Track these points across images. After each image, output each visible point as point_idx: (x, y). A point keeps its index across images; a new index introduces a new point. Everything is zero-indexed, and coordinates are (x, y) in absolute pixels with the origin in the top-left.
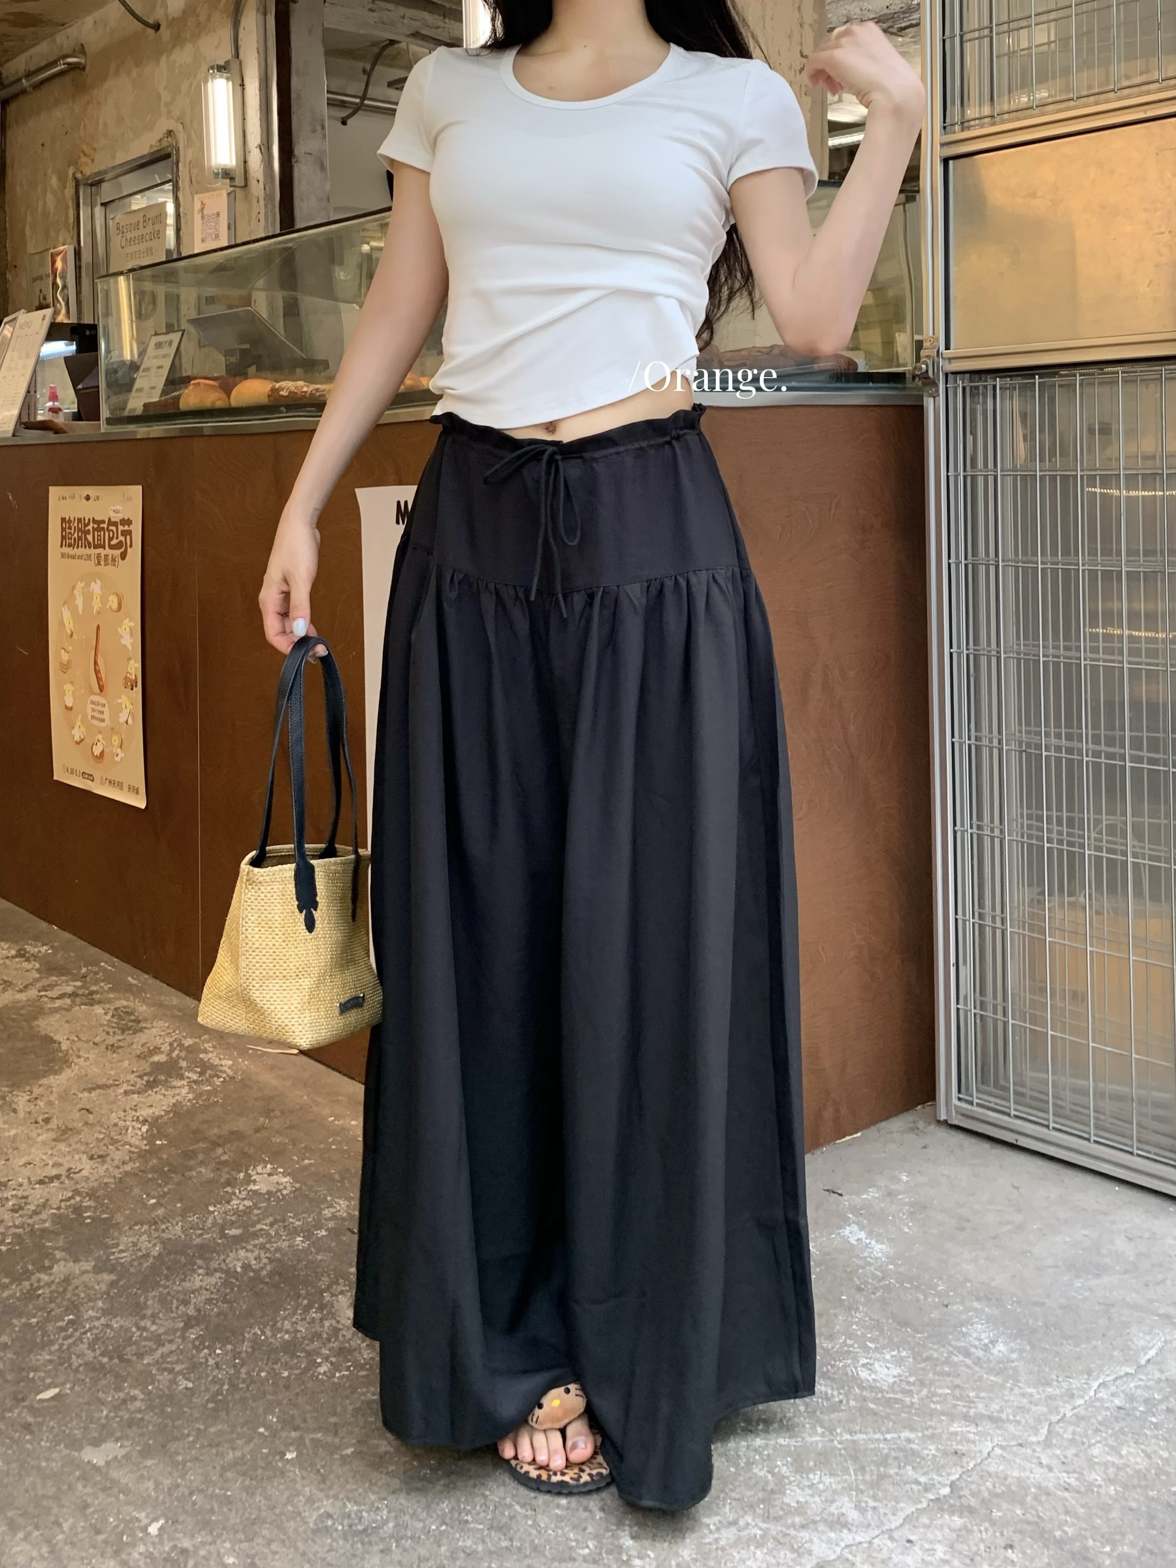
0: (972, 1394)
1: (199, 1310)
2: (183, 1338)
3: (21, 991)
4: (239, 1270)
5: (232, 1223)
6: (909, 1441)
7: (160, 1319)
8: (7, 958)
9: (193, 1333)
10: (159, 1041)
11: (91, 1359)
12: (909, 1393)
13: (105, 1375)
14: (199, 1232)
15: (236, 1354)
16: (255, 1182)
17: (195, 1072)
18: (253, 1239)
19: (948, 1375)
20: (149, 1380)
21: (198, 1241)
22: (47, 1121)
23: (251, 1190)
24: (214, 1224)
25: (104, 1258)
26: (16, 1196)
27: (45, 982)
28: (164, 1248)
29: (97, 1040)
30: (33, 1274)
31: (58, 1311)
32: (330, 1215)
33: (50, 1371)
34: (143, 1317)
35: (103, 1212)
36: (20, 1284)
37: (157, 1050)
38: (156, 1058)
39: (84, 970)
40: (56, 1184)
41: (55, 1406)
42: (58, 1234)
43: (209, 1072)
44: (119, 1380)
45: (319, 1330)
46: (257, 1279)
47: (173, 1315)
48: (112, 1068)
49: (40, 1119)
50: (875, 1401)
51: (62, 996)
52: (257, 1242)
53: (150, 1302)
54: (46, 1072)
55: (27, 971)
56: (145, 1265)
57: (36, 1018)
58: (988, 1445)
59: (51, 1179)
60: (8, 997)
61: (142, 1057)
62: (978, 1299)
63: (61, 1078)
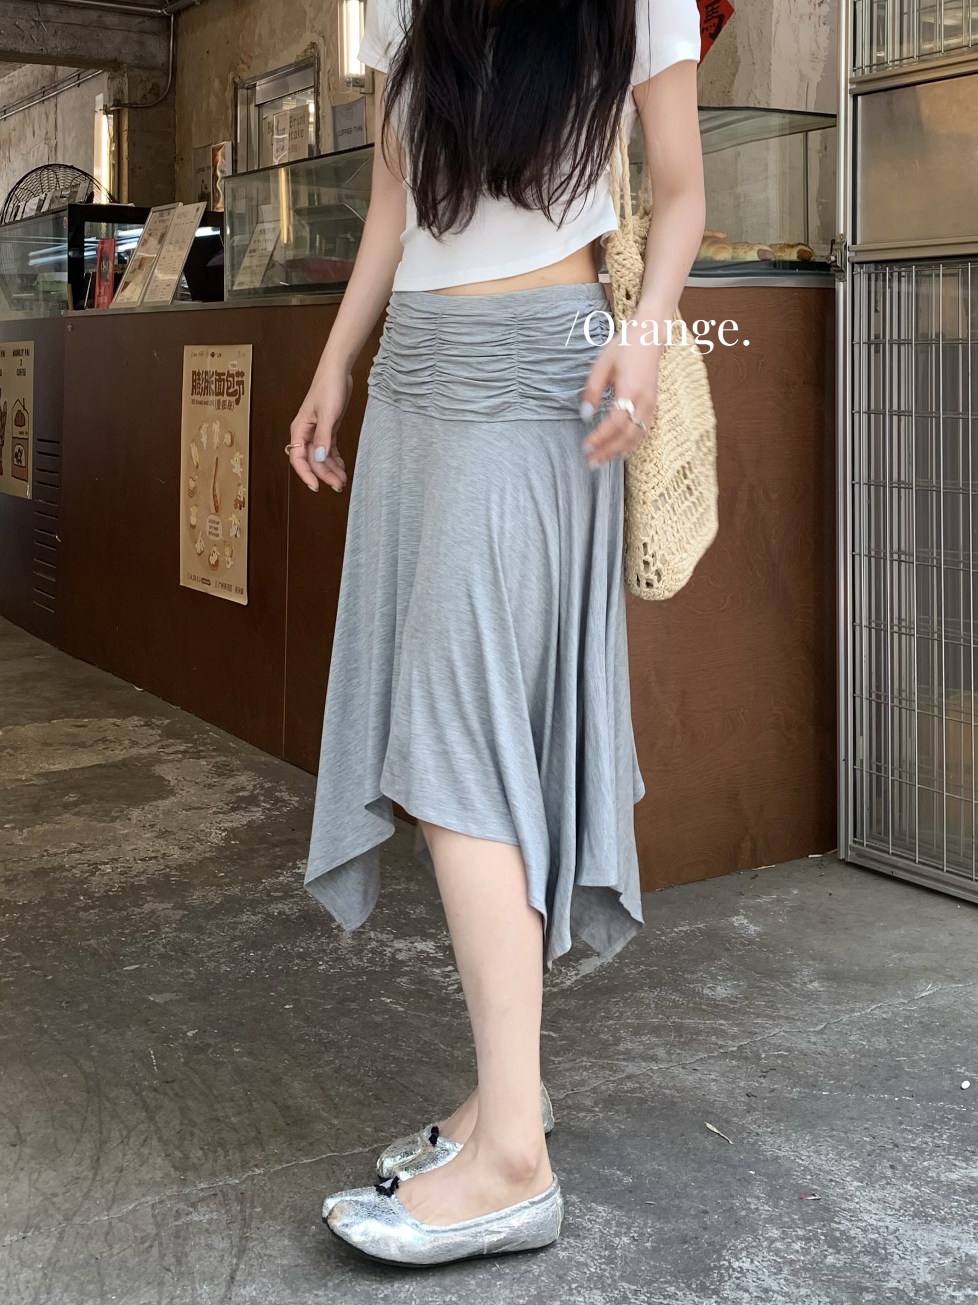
0: (779, 1005)
1: (242, 933)
3: (144, 748)
4: (276, 914)
5: (277, 889)
6: (722, 1025)
7: (214, 935)
8: (137, 726)
9: (235, 944)
10: (246, 783)
11: (163, 952)
12: (735, 1003)
13: (171, 961)
14: (252, 892)
15: (264, 956)
17: (270, 803)
18: (290, 898)
19: (768, 995)
20: (201, 965)
21: (250, 897)
22: (152, 826)
23: (295, 873)
24: (264, 889)
25: (181, 902)
26: (123, 866)
27: (164, 743)
28: (225, 900)
29: (198, 780)
30: (129, 907)
31: (144, 927)
33: (134, 956)
34: (203, 934)
35: (185, 878)
36: (120, 912)
37: (243, 789)
38: (241, 794)
39: (196, 736)
40: (153, 861)
41: (136, 974)
42: (150, 888)
43: (280, 804)
44: (181, 964)
45: (325, 948)
46: (288, 919)
47: (224, 934)
48: (206, 798)
49: (147, 825)
50: (707, 1005)
51: (176, 753)
52: (292, 900)
53: (209, 927)
54: (156, 798)
55: (151, 735)
56: (210, 907)
57: (153, 765)
58: (777, 1030)
59: (151, 859)
60: (134, 751)
61: (231, 792)
62: (813, 960)
63: (167, 802)
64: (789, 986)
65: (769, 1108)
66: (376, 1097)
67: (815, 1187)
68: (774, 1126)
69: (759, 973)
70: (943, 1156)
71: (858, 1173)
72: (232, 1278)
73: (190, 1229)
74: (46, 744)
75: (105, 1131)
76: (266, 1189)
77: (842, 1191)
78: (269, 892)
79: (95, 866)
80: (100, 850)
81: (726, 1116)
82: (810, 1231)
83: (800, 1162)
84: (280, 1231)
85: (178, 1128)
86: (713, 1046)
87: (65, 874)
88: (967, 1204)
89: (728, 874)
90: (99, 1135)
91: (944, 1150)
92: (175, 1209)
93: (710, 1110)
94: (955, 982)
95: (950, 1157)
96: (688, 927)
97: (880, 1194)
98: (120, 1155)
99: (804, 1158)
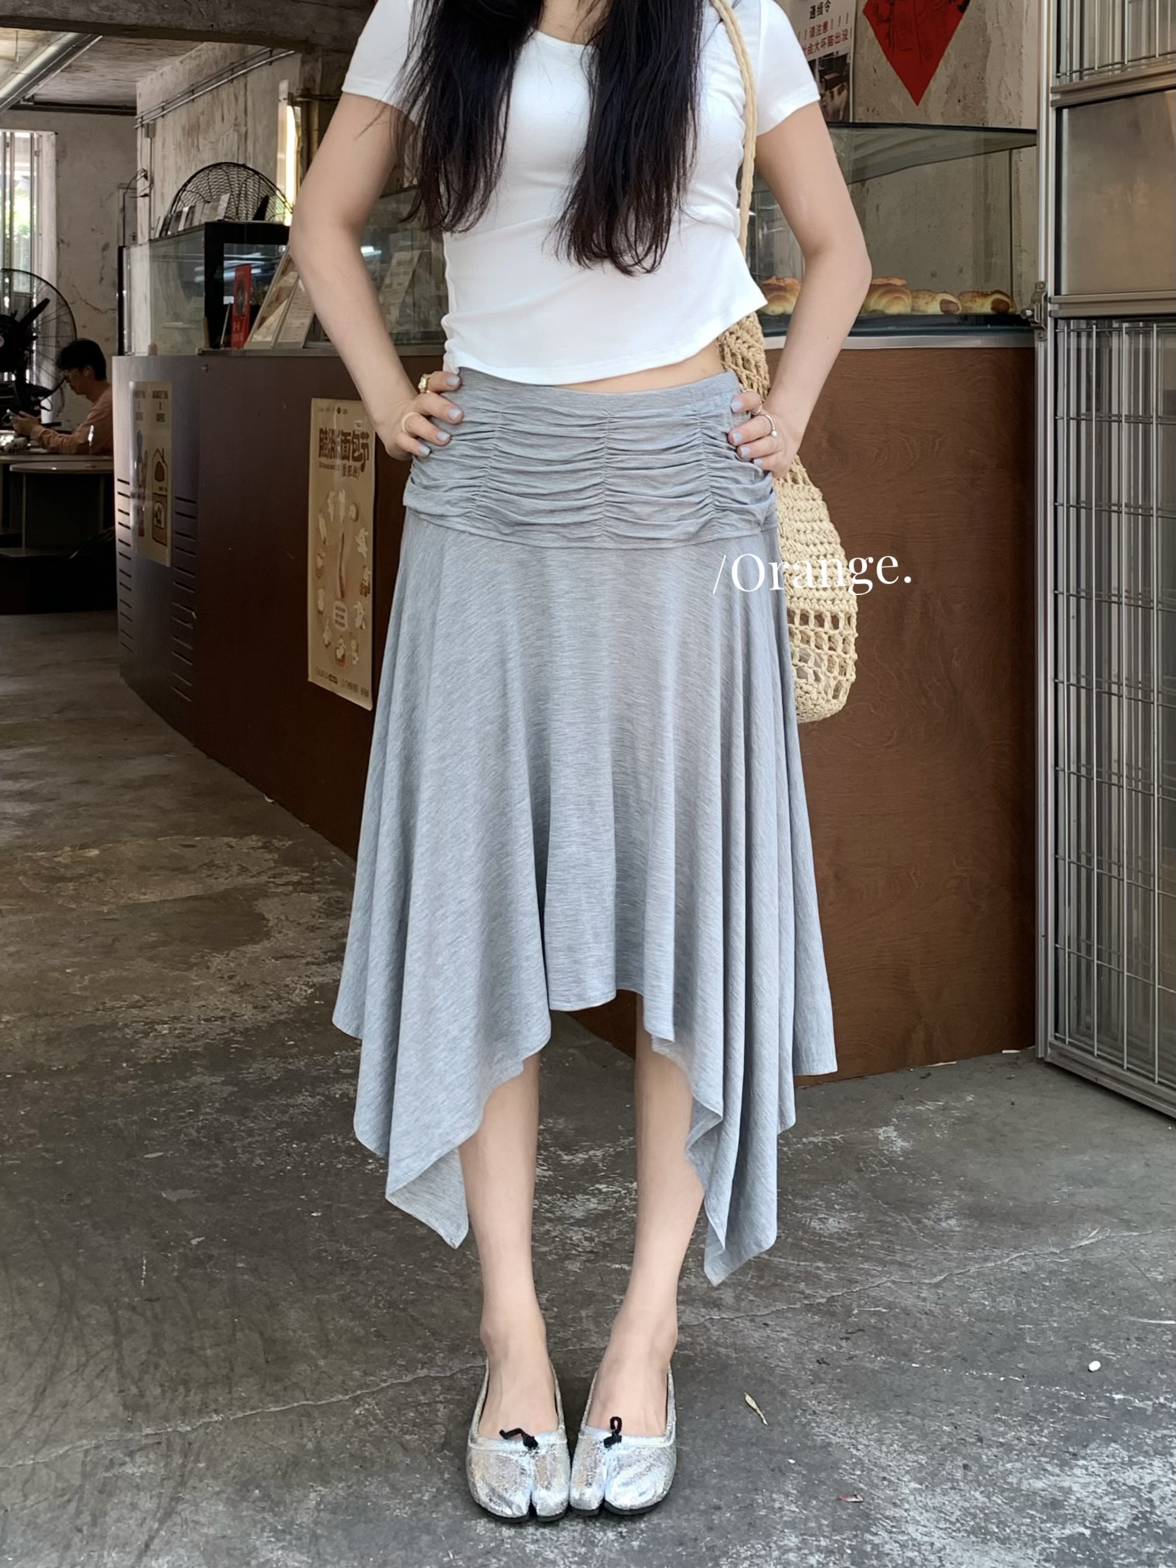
0: (897, 1247)
1: (292, 1118)
2: (272, 1134)
3: (253, 877)
4: (338, 1096)
6: (818, 1268)
7: (259, 1120)
8: (253, 848)
9: (280, 1132)
11: (195, 1138)
12: (845, 1240)
13: (201, 1149)
14: (321, 1068)
15: (307, 1149)
19: (888, 1233)
20: (233, 1156)
21: (315, 1073)
22: (231, 977)
24: (335, 1062)
25: (234, 1076)
26: (183, 1028)
27: (278, 871)
28: (285, 1075)
29: (301, 921)
30: (174, 1079)
31: (183, 1106)
33: (161, 1141)
34: (246, 1118)
35: (248, 1046)
36: (161, 1085)
39: (316, 864)
40: (219, 1023)
41: (156, 1163)
42: (204, 1056)
44: (210, 1153)
47: (271, 1119)
48: (304, 944)
49: (226, 977)
50: (809, 1241)
51: (287, 884)
53: (256, 1109)
54: (248, 941)
55: (266, 860)
56: (264, 1084)
57: (257, 899)
58: (885, 1279)
59: (217, 1019)
60: (240, 880)
62: (961, 1189)
63: (257, 948)
64: (918, 1222)
65: (840, 1381)
66: (378, 1334)
67: (862, 1486)
68: (839, 1405)
69: (886, 1203)
70: (1034, 1457)
71: (920, 1472)
72: (147, 1546)
73: (120, 1483)
74: (143, 868)
75: (62, 1356)
76: (218, 1440)
77: (892, 1493)
78: (339, 1067)
79: (151, 1024)
80: (164, 1005)
81: (784, 1386)
82: (836, 1541)
83: (855, 1452)
84: (218, 1493)
85: (144, 1358)
86: (798, 1295)
87: (116, 1034)
88: (1043, 1521)
89: (894, 1070)
90: (54, 1361)
91: (1038, 1450)
92: (110, 1457)
93: (766, 1377)
94: (1130, 1229)
95: (1043, 1459)
96: (821, 1139)
97: (938, 1501)
98: (70, 1386)
99: (860, 1447)
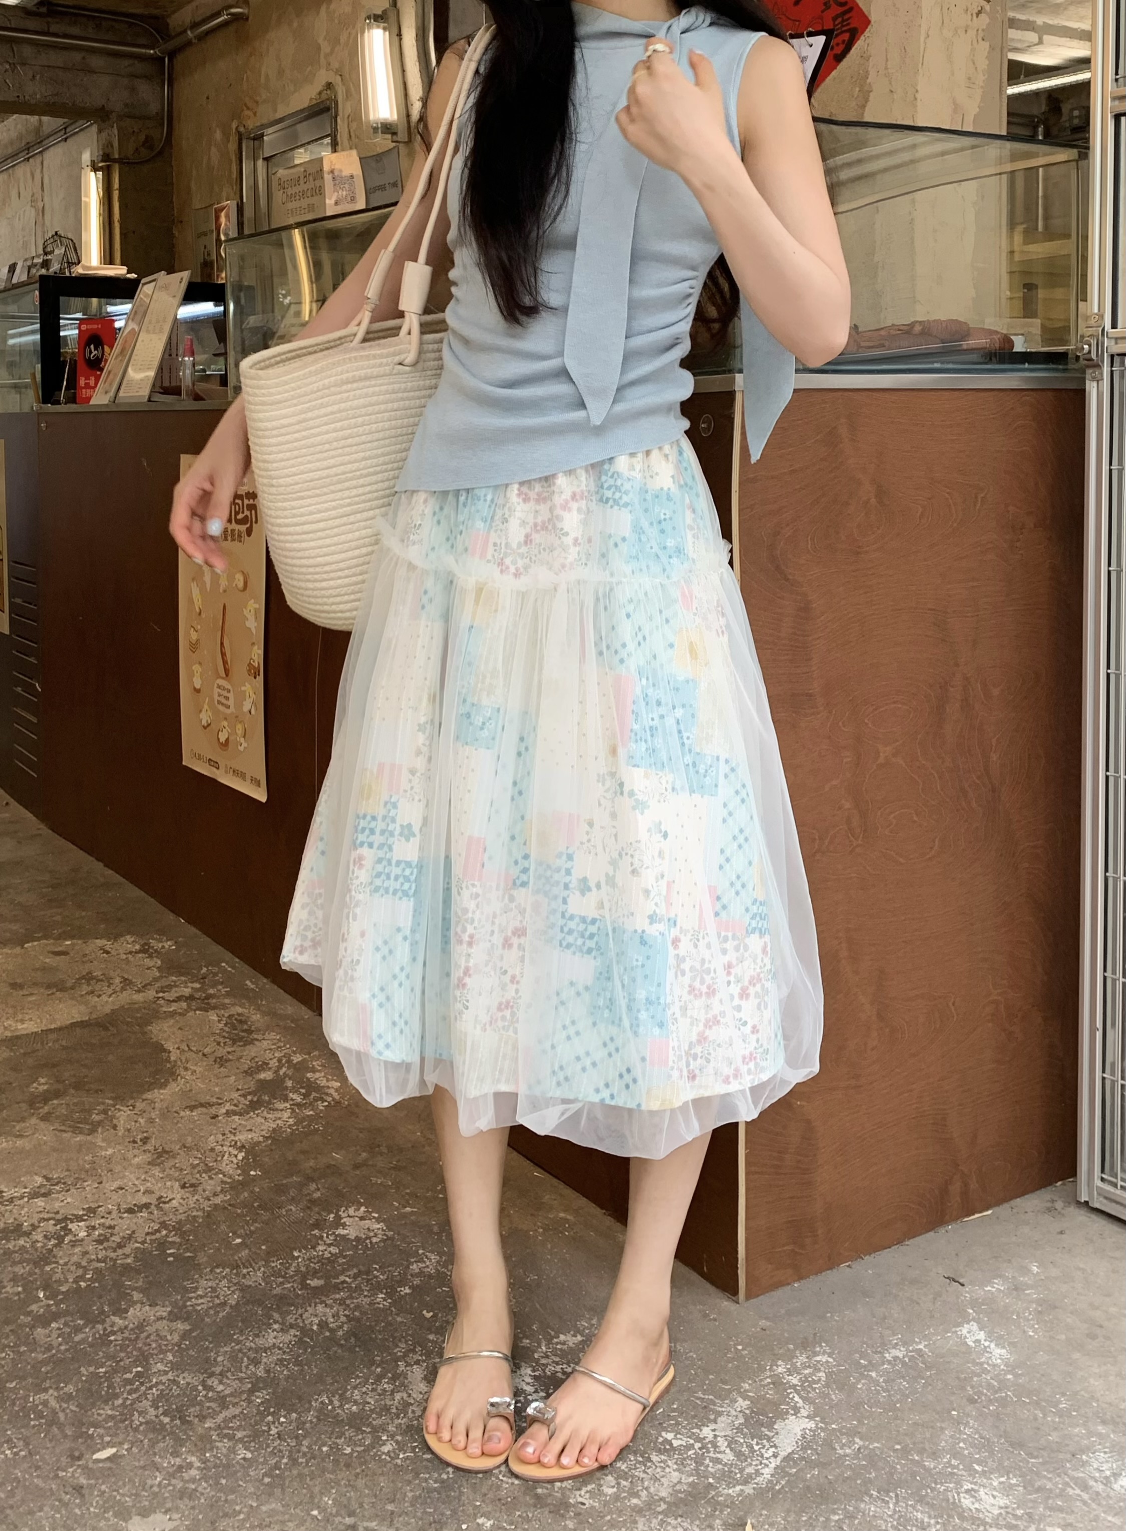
1: (268, 1371)
2: (250, 1402)
3: (139, 991)
4: (315, 1327)
5: (316, 1272)
7: (228, 1378)
8: (131, 953)
9: (258, 1397)
10: (269, 1055)
11: (153, 1418)
13: (164, 1437)
14: (281, 1280)
15: (301, 1425)
16: (344, 1225)
17: (300, 1094)
18: (334, 1293)
20: (208, 1446)
21: (278, 1291)
22: (145, 1141)
23: (339, 1235)
24: (297, 1271)
25: (181, 1303)
26: (103, 1225)
27: (164, 982)
28: (243, 1297)
29: (206, 1051)
30: (108, 1315)
31: (127, 1361)
32: (417, 1271)
33: (110, 1428)
34: (212, 1374)
35: (187, 1250)
36: (93, 1327)
37: (264, 1066)
38: (262, 1076)
40: (144, 1214)
41: (110, 1468)
42: (138, 1272)
43: (314, 1094)
44: (180, 1442)
45: (389, 1403)
46: (333, 1340)
47: (243, 1375)
48: (217, 1085)
49: (138, 1140)
51: (178, 999)
52: (337, 1296)
53: (220, 1359)
54: (152, 1084)
55: (148, 968)
56: (221, 1315)
57: (149, 1023)
59: (141, 1208)
60: (126, 997)
61: (249, 1073)
63: (166, 1094)
69: (1033, 1457)
74: (15, 986)
80: (73, 1190)
87: (21, 1242)
89: (930, 1229)
96: (903, 1350)
